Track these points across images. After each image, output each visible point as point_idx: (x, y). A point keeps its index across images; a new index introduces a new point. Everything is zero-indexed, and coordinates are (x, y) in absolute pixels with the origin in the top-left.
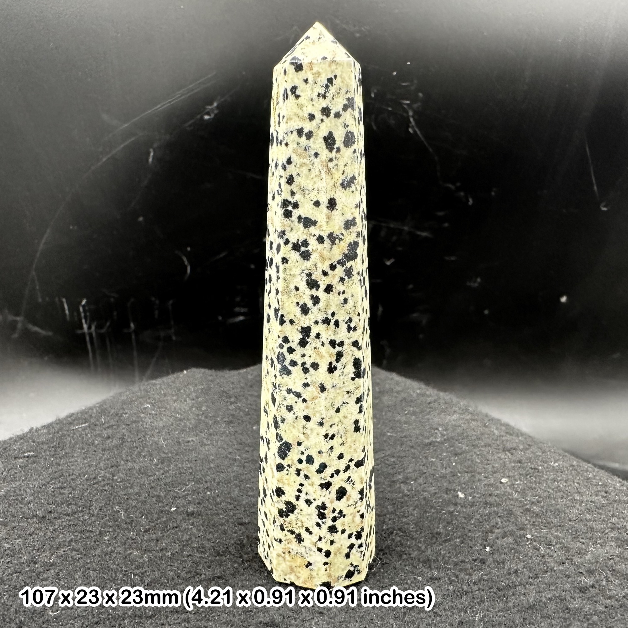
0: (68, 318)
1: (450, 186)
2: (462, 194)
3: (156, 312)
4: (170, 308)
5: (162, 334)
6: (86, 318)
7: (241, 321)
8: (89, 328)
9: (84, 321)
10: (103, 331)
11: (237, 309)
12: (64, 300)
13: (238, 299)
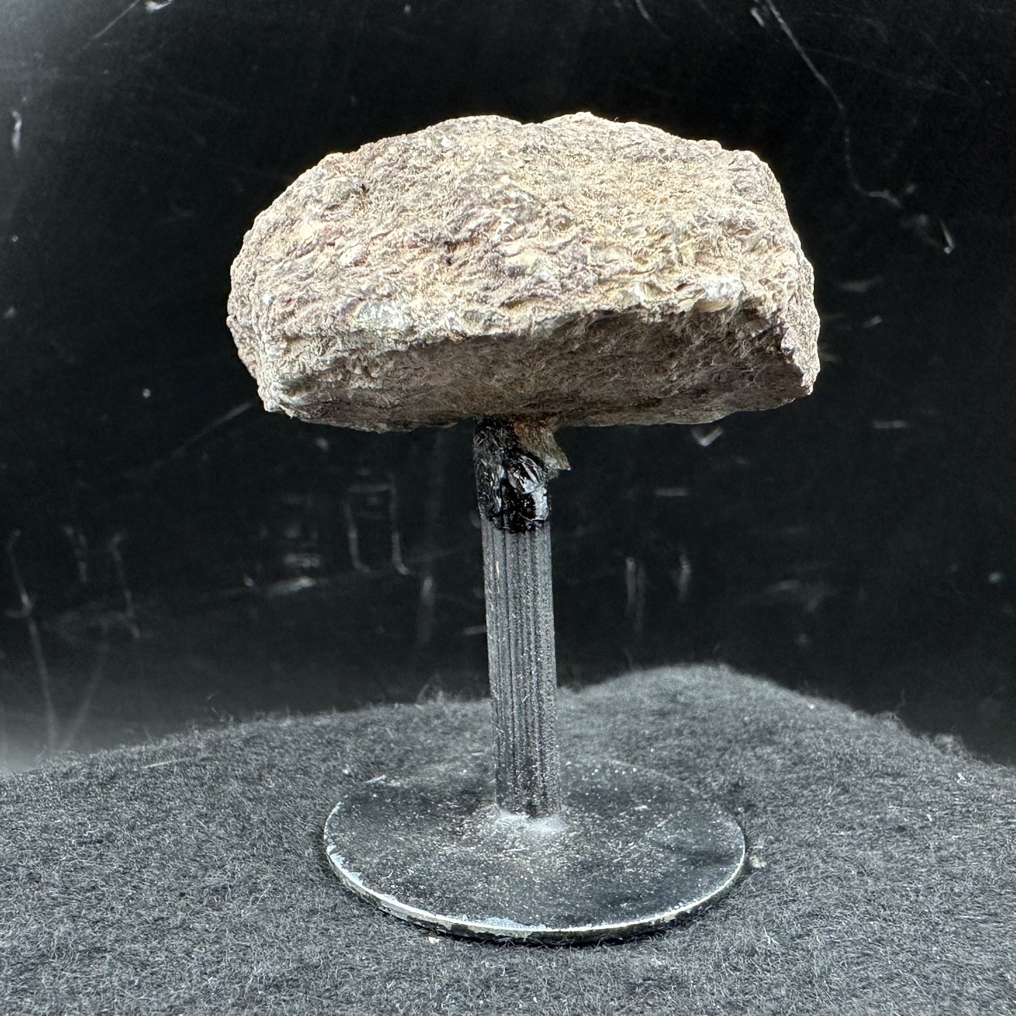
1: (885, 195)
2: (923, 220)
3: (83, 566)
4: (117, 556)
5: (105, 622)
7: (304, 591)
11: (291, 559)
13: (293, 533)
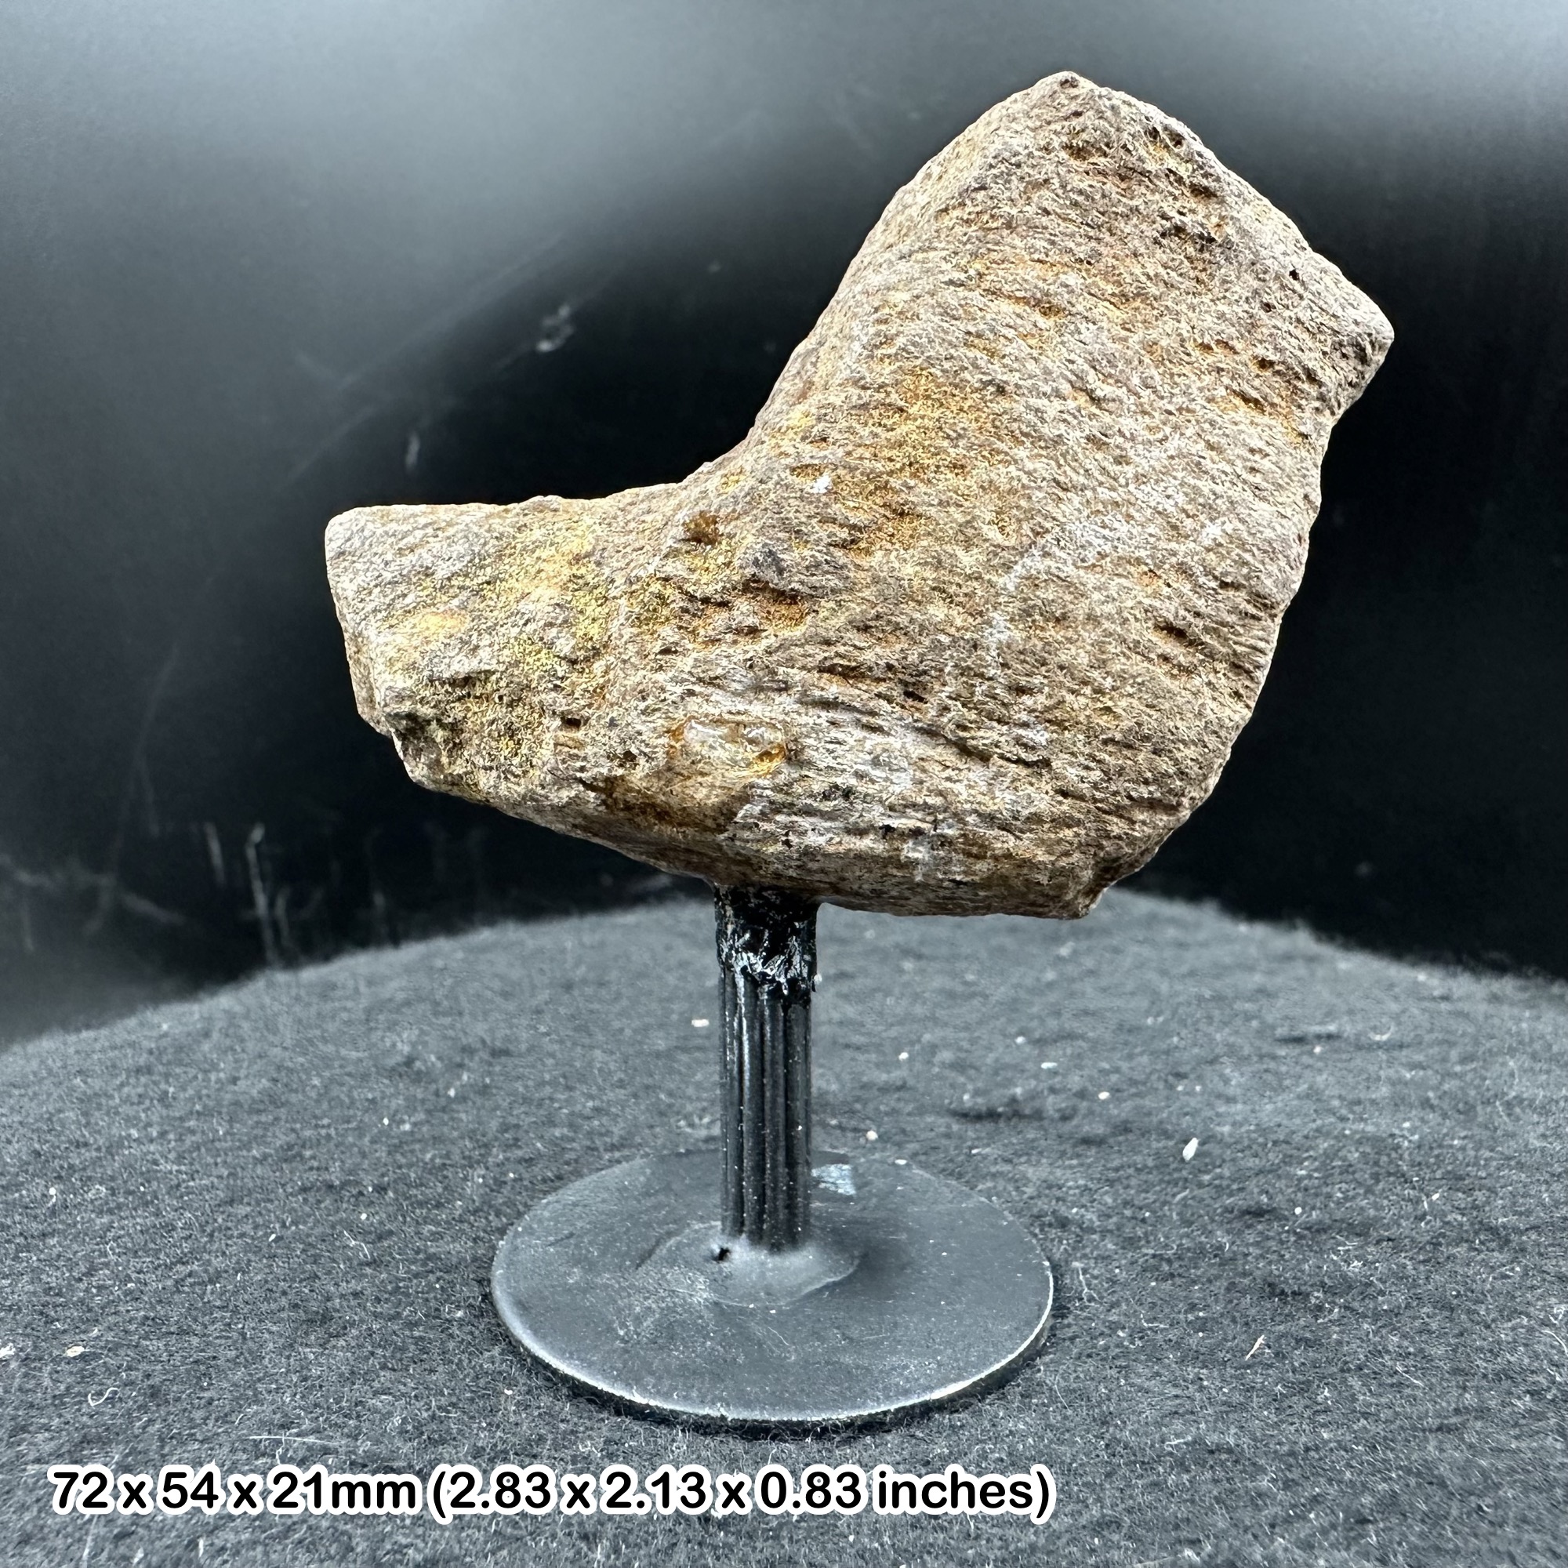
0: (220, 877)
6: (263, 879)
8: (271, 904)
9: (257, 886)
10: (306, 914)
12: (211, 830)
